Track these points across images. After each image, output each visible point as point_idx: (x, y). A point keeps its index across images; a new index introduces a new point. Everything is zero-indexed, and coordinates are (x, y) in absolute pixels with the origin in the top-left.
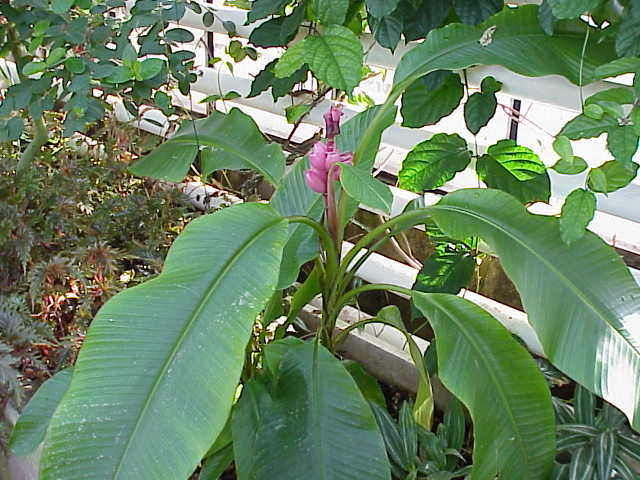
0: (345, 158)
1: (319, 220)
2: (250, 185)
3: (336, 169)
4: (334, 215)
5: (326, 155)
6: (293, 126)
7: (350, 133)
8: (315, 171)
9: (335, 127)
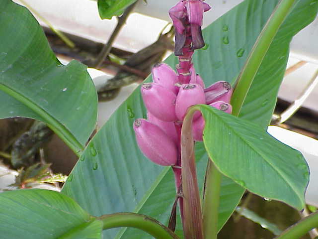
0: (216, 95)
1: (164, 220)
2: (31, 143)
3: (197, 118)
4: (196, 208)
5: (177, 91)
6: (114, 21)
7: (226, 40)
8: (157, 122)
9: (194, 34)
